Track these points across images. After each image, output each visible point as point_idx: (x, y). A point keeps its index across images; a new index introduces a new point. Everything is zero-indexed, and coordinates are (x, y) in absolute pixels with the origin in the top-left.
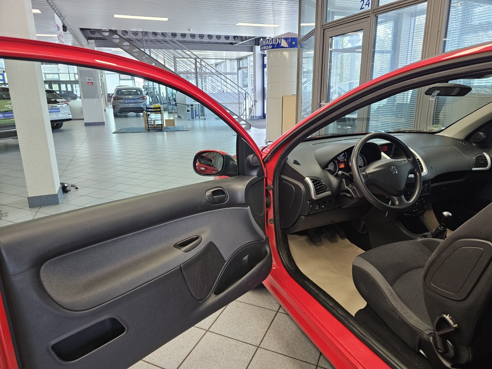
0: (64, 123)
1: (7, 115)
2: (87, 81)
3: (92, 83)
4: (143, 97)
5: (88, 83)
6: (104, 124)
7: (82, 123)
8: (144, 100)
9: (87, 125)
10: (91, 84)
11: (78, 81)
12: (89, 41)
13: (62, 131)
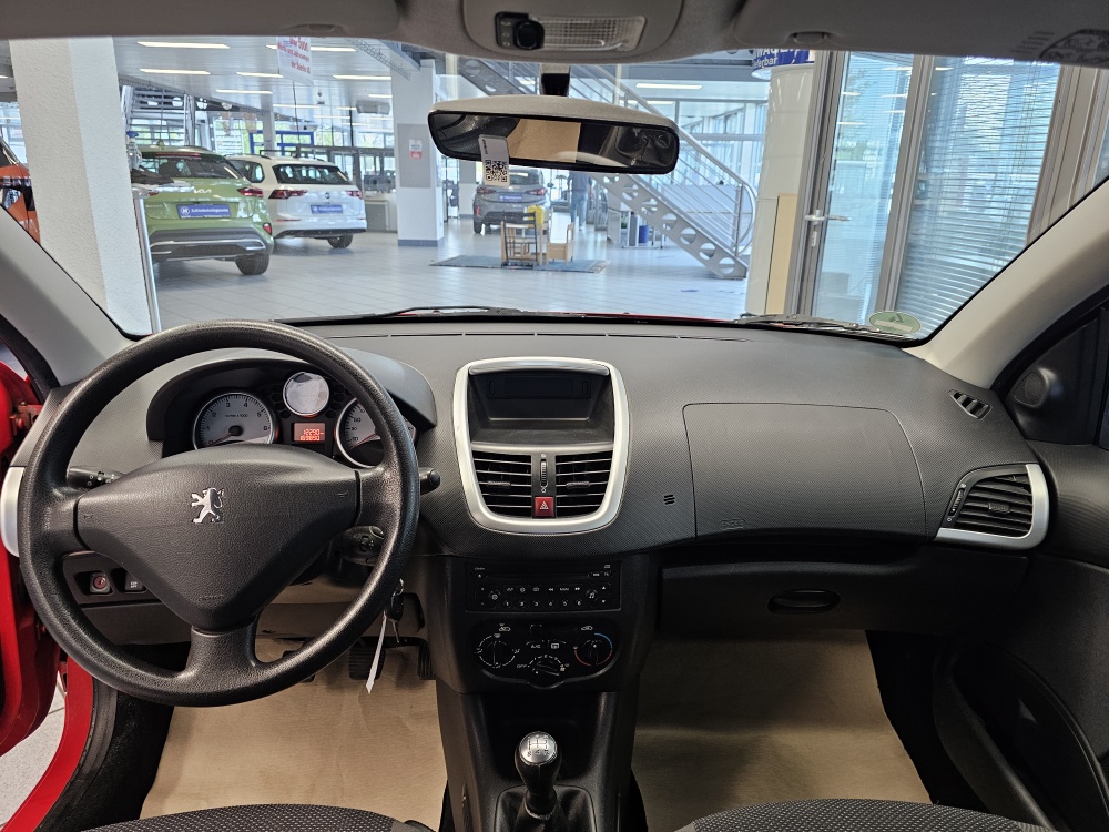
0: (356, 237)
1: (196, 210)
2: (411, 149)
3: (420, 153)
4: (538, 190)
5: (413, 153)
6: (436, 246)
7: (393, 239)
8: (539, 198)
9: (403, 243)
10: (418, 156)
11: (392, 150)
12: (422, 61)
13: (350, 252)
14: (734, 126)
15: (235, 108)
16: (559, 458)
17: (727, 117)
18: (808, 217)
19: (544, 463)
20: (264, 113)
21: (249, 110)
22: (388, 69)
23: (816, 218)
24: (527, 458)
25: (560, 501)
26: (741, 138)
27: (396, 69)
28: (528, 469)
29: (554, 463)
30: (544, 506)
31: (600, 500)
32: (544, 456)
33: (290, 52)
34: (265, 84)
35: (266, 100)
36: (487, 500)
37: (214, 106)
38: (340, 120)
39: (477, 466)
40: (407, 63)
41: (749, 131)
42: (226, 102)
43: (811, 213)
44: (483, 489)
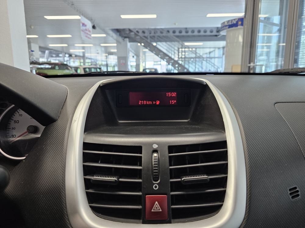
3: (124, 64)
5: (122, 64)
12: (124, 39)
14: (212, 55)
15: (76, 56)
16: (172, 148)
17: (210, 53)
18: (249, 65)
19: (155, 155)
20: (84, 57)
21: (79, 56)
22: (115, 41)
23: (252, 64)
24: (138, 149)
25: (175, 200)
26: (215, 58)
27: (118, 42)
28: (138, 161)
29: (167, 154)
30: (157, 208)
31: (221, 196)
32: (155, 146)
33: (85, 33)
34: (83, 48)
35: (84, 53)
36: (91, 198)
37: (70, 56)
38: (104, 58)
39: (86, 157)
40: (120, 39)
41: (217, 56)
42: (74, 54)
43: (250, 63)
44: (88, 184)
